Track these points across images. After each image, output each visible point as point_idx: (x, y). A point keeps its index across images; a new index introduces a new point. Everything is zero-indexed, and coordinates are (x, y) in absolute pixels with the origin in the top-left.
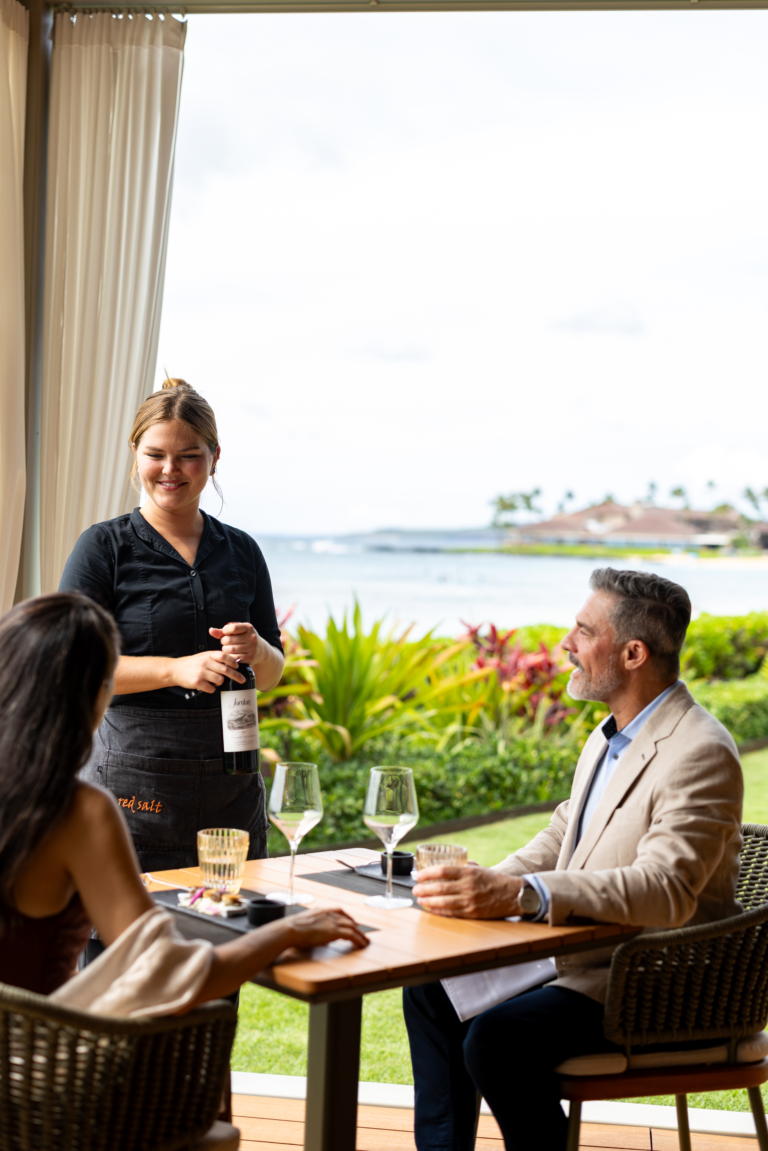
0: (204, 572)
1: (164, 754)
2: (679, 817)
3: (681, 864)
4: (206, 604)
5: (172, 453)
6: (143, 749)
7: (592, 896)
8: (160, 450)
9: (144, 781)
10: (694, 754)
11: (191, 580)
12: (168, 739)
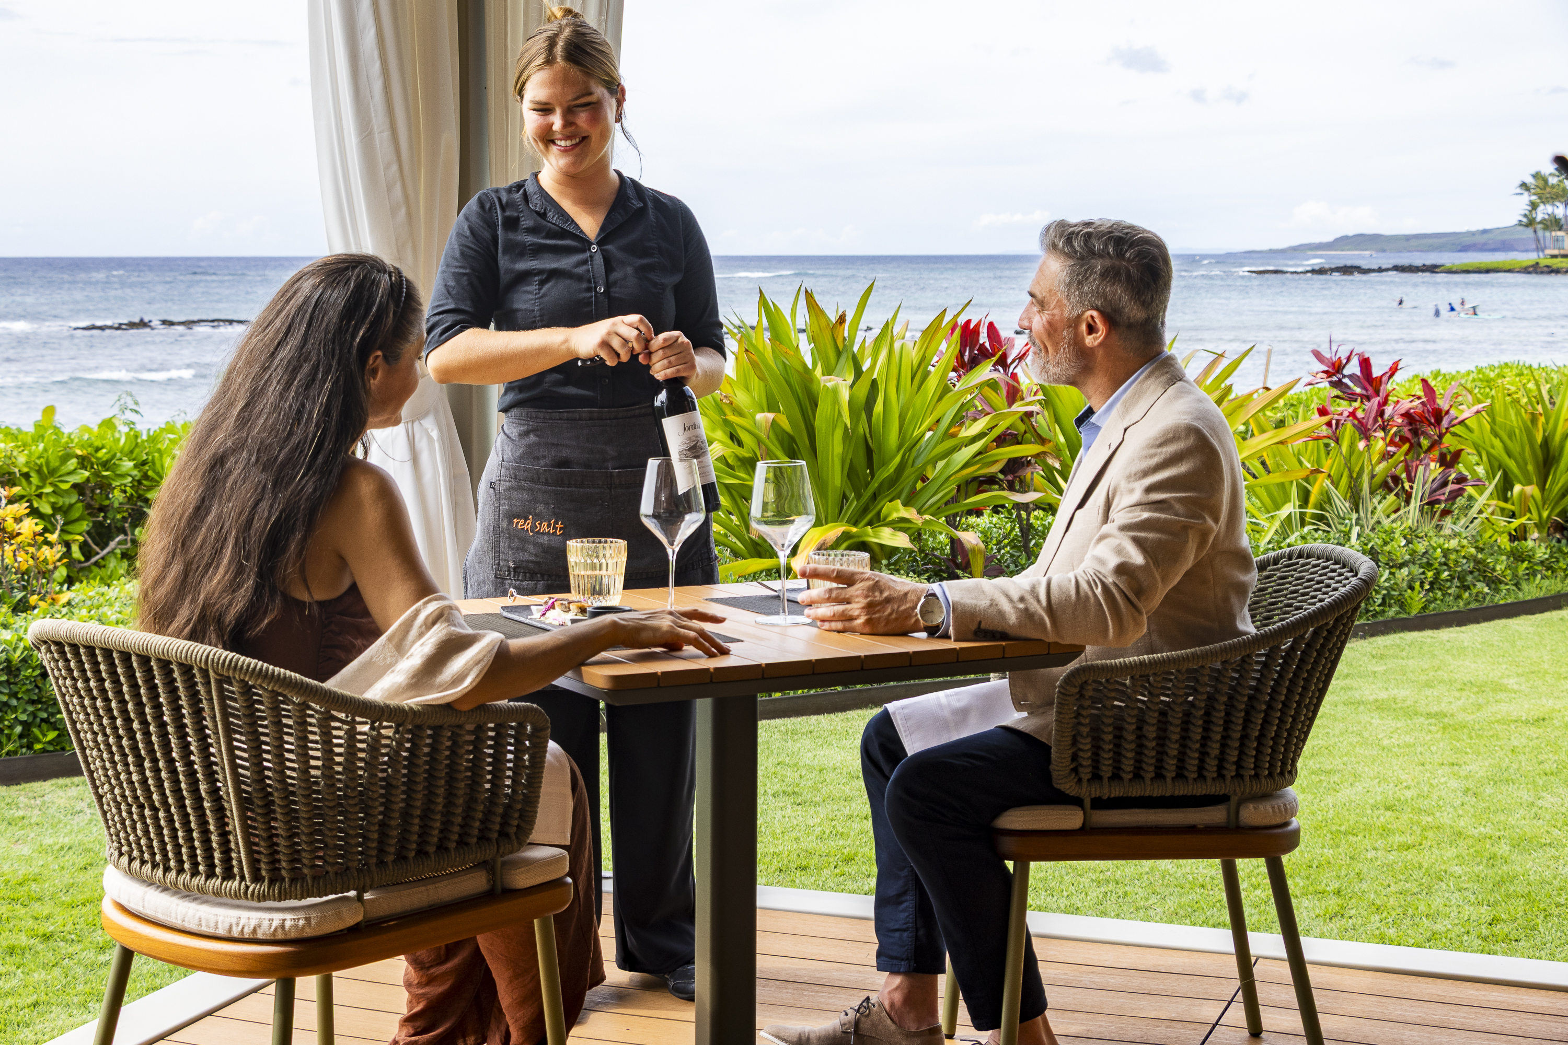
0: (609, 247)
1: (563, 463)
2: (1131, 515)
3: (1122, 569)
4: (608, 287)
5: (561, 105)
6: (537, 458)
7: (1006, 606)
8: (546, 104)
9: (540, 496)
10: (1156, 439)
11: (591, 257)
12: (567, 446)
